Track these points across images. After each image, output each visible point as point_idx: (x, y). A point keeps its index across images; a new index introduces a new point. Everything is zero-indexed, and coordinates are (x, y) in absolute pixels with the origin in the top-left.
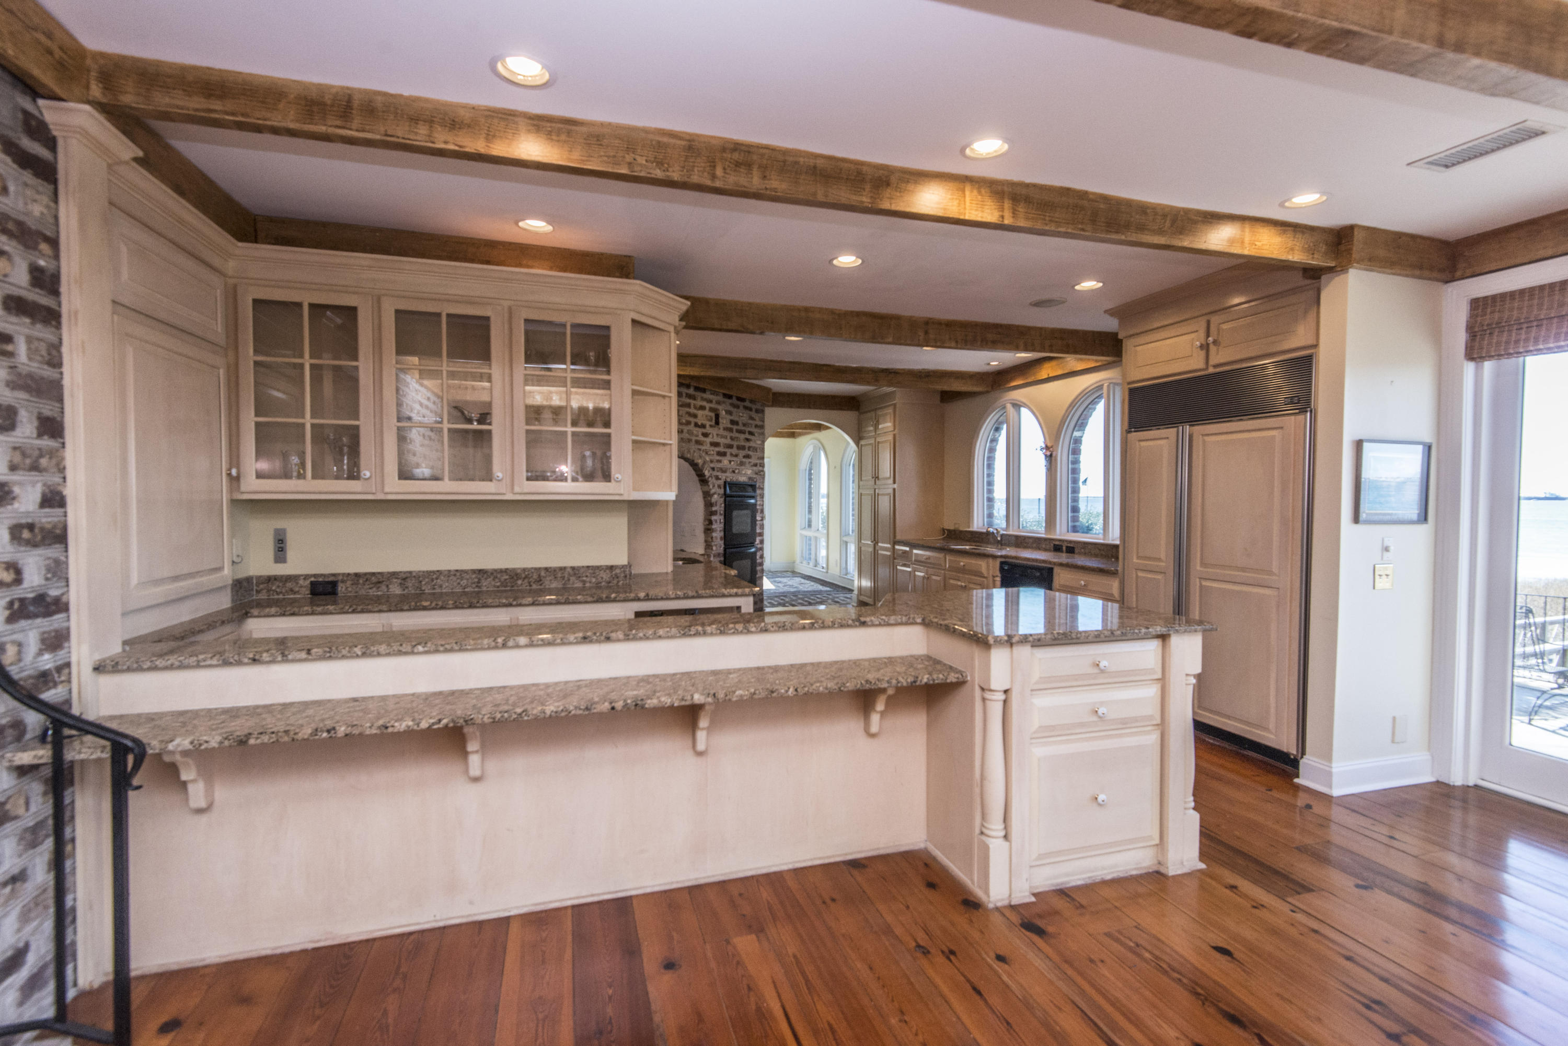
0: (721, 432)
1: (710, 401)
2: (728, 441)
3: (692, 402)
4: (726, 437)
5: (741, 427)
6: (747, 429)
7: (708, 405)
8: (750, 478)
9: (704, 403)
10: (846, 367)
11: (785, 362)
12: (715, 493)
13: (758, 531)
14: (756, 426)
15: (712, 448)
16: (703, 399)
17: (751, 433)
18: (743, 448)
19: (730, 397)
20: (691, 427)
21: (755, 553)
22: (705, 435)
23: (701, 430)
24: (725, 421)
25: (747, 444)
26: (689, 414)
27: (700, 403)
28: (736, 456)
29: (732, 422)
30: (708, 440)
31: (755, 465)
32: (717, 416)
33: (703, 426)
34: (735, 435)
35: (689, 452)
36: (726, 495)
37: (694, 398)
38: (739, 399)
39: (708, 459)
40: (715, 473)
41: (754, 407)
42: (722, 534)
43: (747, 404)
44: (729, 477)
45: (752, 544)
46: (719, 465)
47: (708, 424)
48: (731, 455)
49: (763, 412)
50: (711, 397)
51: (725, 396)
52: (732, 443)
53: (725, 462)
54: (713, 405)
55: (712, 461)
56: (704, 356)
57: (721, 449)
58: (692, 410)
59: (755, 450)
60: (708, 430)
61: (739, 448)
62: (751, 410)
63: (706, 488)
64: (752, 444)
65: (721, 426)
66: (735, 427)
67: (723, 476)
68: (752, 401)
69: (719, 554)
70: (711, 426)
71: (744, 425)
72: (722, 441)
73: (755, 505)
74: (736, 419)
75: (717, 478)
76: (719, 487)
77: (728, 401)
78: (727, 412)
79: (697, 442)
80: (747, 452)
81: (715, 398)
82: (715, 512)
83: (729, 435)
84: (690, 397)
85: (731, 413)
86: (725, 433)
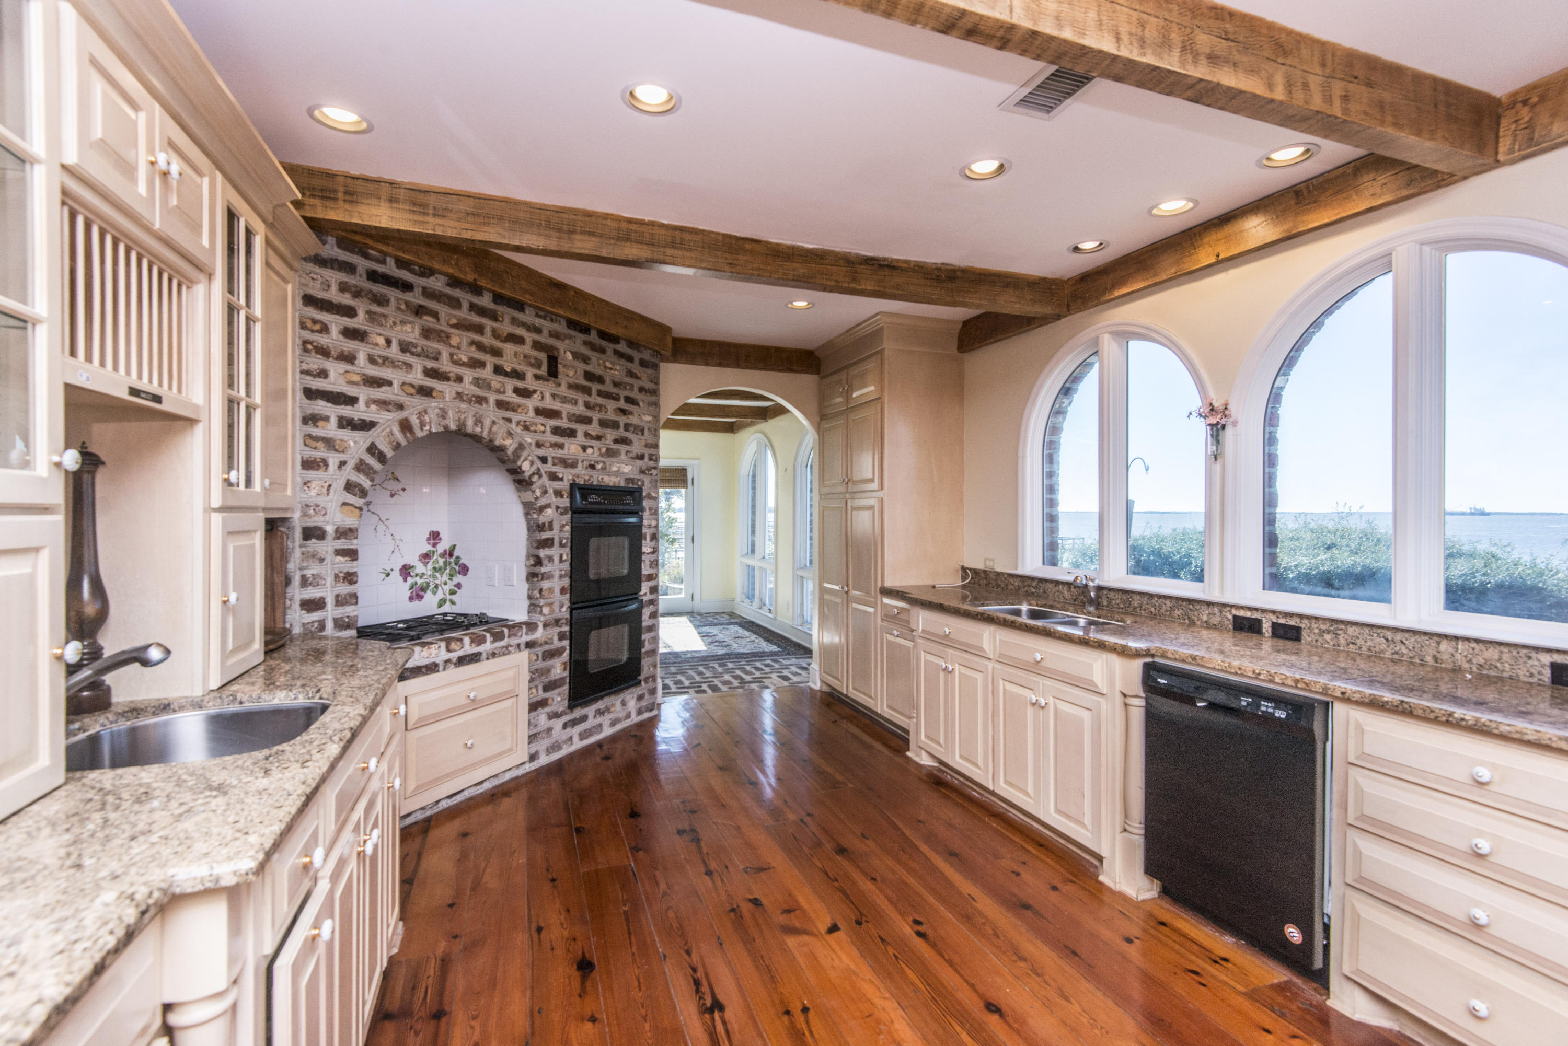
0: (563, 390)
1: (538, 331)
2: (580, 409)
3: (488, 323)
4: (576, 403)
5: (608, 387)
6: (623, 393)
7: (529, 337)
8: (628, 480)
9: (520, 331)
10: (793, 248)
11: (662, 226)
12: (548, 506)
13: (646, 570)
14: (641, 389)
15: (541, 420)
16: (514, 321)
17: (629, 400)
18: (615, 425)
19: (585, 330)
20: (487, 373)
21: (639, 612)
22: (525, 393)
23: (510, 384)
24: (571, 371)
25: (623, 420)
26: (480, 347)
27: (506, 328)
28: (599, 438)
29: (589, 376)
30: (531, 403)
31: (641, 457)
32: (553, 362)
33: (517, 375)
34: (595, 399)
35: (478, 421)
36: (575, 511)
37: (494, 317)
38: (603, 335)
39: (529, 439)
40: (549, 467)
41: (637, 356)
42: (566, 582)
43: (622, 347)
44: (582, 474)
45: (634, 595)
46: (558, 453)
47: (530, 372)
48: (587, 435)
49: (655, 367)
50: (538, 322)
51: (572, 324)
52: (589, 413)
53: (572, 448)
54: (543, 338)
55: (539, 445)
56: (469, 196)
57: (563, 423)
58: (487, 340)
59: (640, 430)
60: (529, 383)
61: (603, 423)
62: (630, 359)
63: (528, 496)
64: (633, 420)
65: (563, 380)
66: (595, 387)
67: (568, 475)
68: (631, 344)
69: (557, 622)
70: (537, 377)
71: (616, 384)
72: (566, 409)
73: (639, 526)
74: (598, 371)
75: (553, 477)
76: (558, 493)
77: (580, 337)
78: (576, 355)
79: (500, 404)
80: (621, 432)
81: (546, 325)
82: (548, 543)
83: (581, 398)
84: (482, 312)
85: (586, 360)
86: (572, 394)
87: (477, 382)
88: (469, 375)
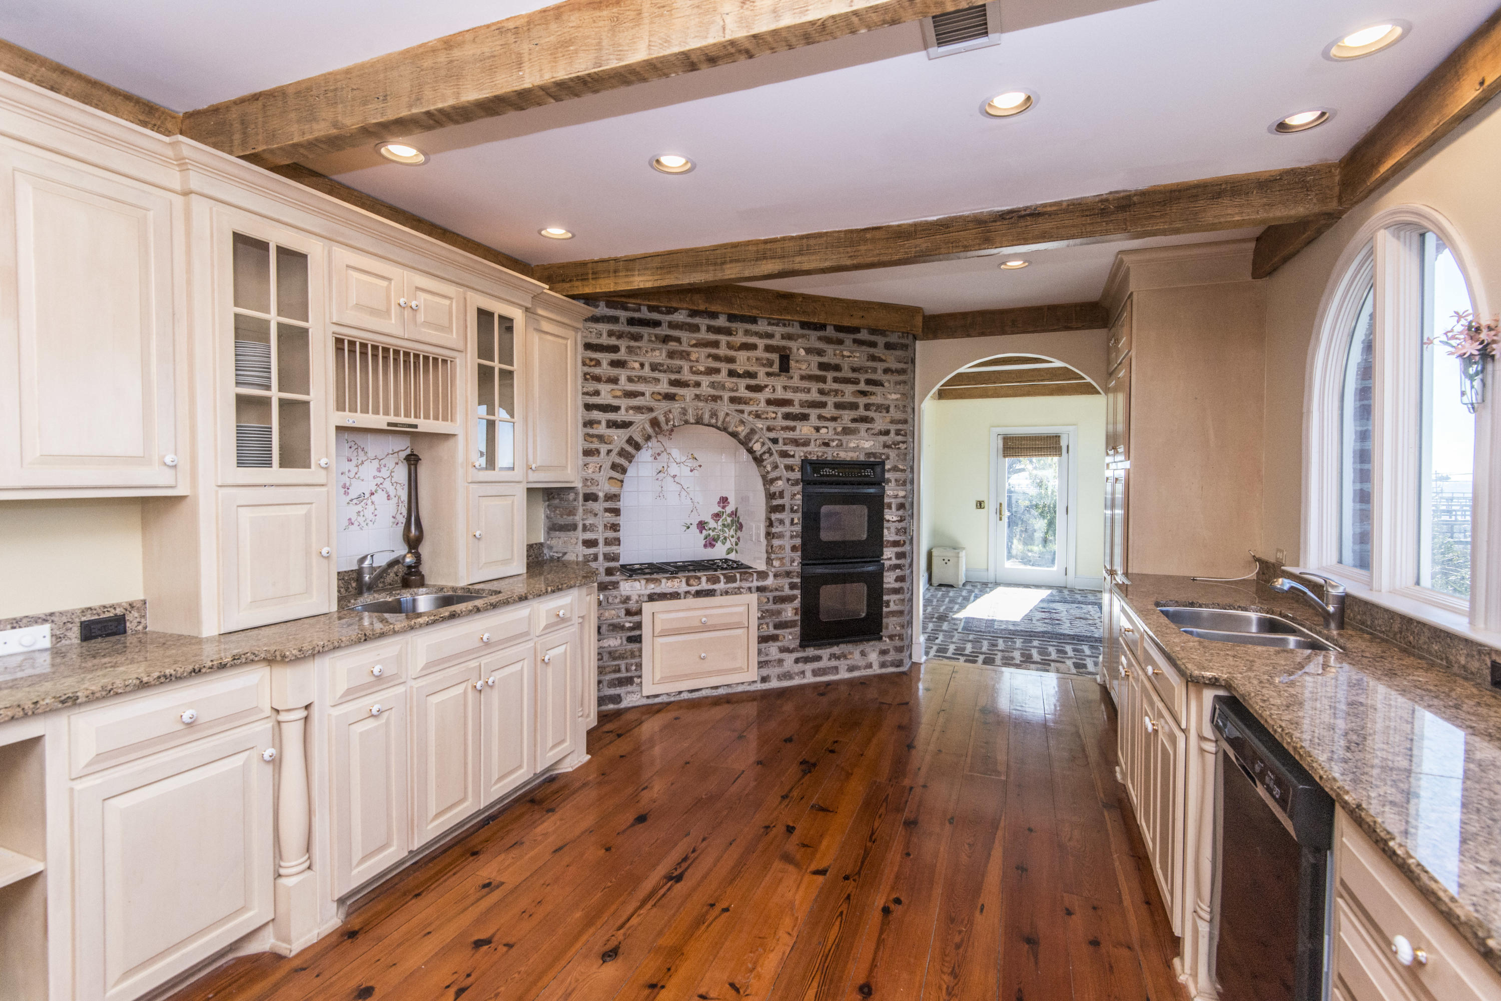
0: (796, 382)
1: (771, 336)
2: (814, 396)
3: (723, 339)
4: (809, 391)
5: (846, 373)
6: (863, 377)
7: (761, 343)
8: (868, 455)
9: (753, 340)
12: (779, 478)
13: (889, 535)
14: (886, 371)
15: (772, 408)
16: (747, 332)
17: (871, 382)
18: (854, 406)
19: (821, 327)
20: (722, 377)
21: (880, 574)
22: (758, 389)
23: (743, 383)
24: (804, 365)
25: (862, 401)
26: (716, 358)
27: (740, 338)
28: (834, 419)
29: (823, 366)
30: (762, 396)
31: (887, 433)
32: (785, 360)
33: (750, 375)
34: (830, 385)
35: (713, 415)
36: (806, 482)
37: (728, 332)
38: (839, 328)
39: (760, 425)
40: (780, 447)
41: (881, 340)
42: (798, 541)
43: (864, 335)
44: (815, 451)
45: (875, 558)
46: (790, 435)
47: (762, 371)
48: (820, 417)
49: (908, 347)
50: (770, 329)
51: (804, 325)
52: (823, 399)
53: (804, 430)
54: (776, 342)
55: (769, 429)
57: (796, 409)
58: (723, 351)
60: (762, 379)
61: (838, 406)
62: (873, 345)
63: (764, 470)
64: (876, 400)
65: (795, 373)
66: (830, 375)
67: (799, 453)
68: (873, 331)
69: (788, 574)
70: (768, 374)
71: (854, 370)
72: (798, 397)
73: (882, 496)
74: (835, 361)
75: (784, 454)
76: (789, 468)
77: (814, 335)
78: (808, 351)
79: (733, 400)
80: (861, 412)
81: (779, 330)
82: (780, 508)
83: (814, 387)
84: (718, 330)
85: (820, 353)
86: (805, 384)
87: (713, 385)
88: (705, 381)
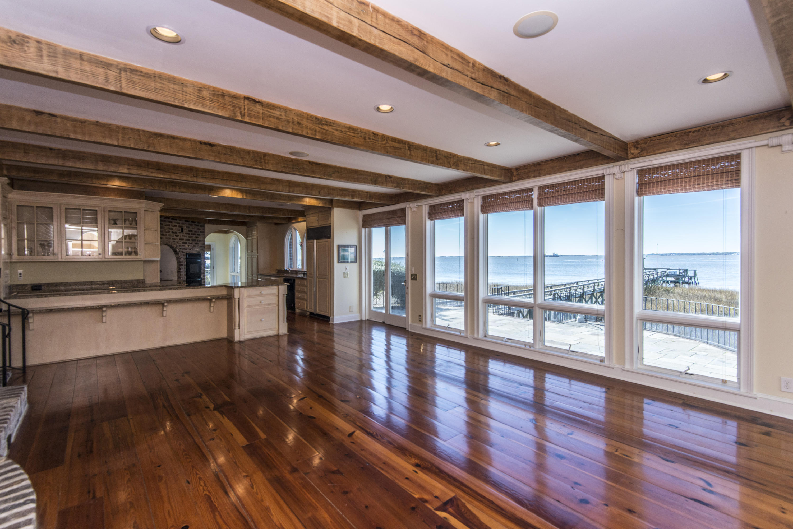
0: (184, 235)
1: (179, 223)
2: (188, 238)
3: (171, 224)
4: (186, 237)
5: (193, 232)
6: (197, 233)
7: (178, 225)
8: (198, 252)
9: (176, 224)
12: (181, 258)
13: (202, 272)
14: (201, 232)
15: (180, 241)
16: (175, 223)
17: (198, 235)
18: (195, 240)
19: (188, 221)
20: (170, 233)
21: (201, 281)
22: (177, 236)
23: (174, 235)
24: (186, 230)
25: (197, 239)
26: (169, 228)
27: (174, 224)
28: (192, 243)
29: (189, 231)
30: (178, 238)
31: (201, 247)
32: (182, 229)
33: (176, 233)
34: (191, 235)
35: (169, 242)
36: (187, 259)
37: (172, 222)
38: (192, 222)
39: (178, 245)
40: (181, 250)
41: (200, 225)
42: (185, 273)
43: (196, 224)
44: (188, 251)
45: (200, 277)
46: (184, 247)
47: (178, 232)
48: (189, 243)
49: (204, 226)
50: (179, 222)
51: (186, 221)
53: (186, 246)
54: (181, 225)
55: (180, 246)
57: (184, 241)
58: (171, 227)
59: (201, 241)
60: (178, 234)
61: (192, 240)
62: (198, 226)
63: (177, 256)
64: (199, 239)
65: (184, 232)
66: (191, 233)
67: (185, 251)
68: (198, 223)
69: (184, 281)
70: (179, 233)
71: (195, 232)
72: (185, 238)
73: (201, 262)
74: (191, 229)
75: (183, 252)
76: (184, 255)
77: (187, 223)
78: (187, 227)
79: (173, 239)
80: (196, 242)
81: (181, 222)
82: (182, 265)
83: (188, 236)
84: (169, 222)
85: (189, 227)
86: (186, 235)
87: (169, 235)
88: (167, 234)
